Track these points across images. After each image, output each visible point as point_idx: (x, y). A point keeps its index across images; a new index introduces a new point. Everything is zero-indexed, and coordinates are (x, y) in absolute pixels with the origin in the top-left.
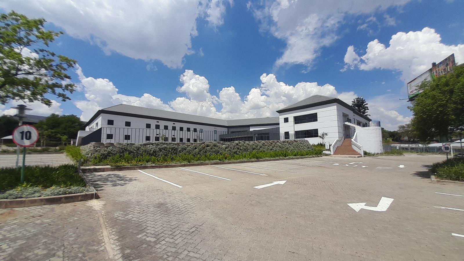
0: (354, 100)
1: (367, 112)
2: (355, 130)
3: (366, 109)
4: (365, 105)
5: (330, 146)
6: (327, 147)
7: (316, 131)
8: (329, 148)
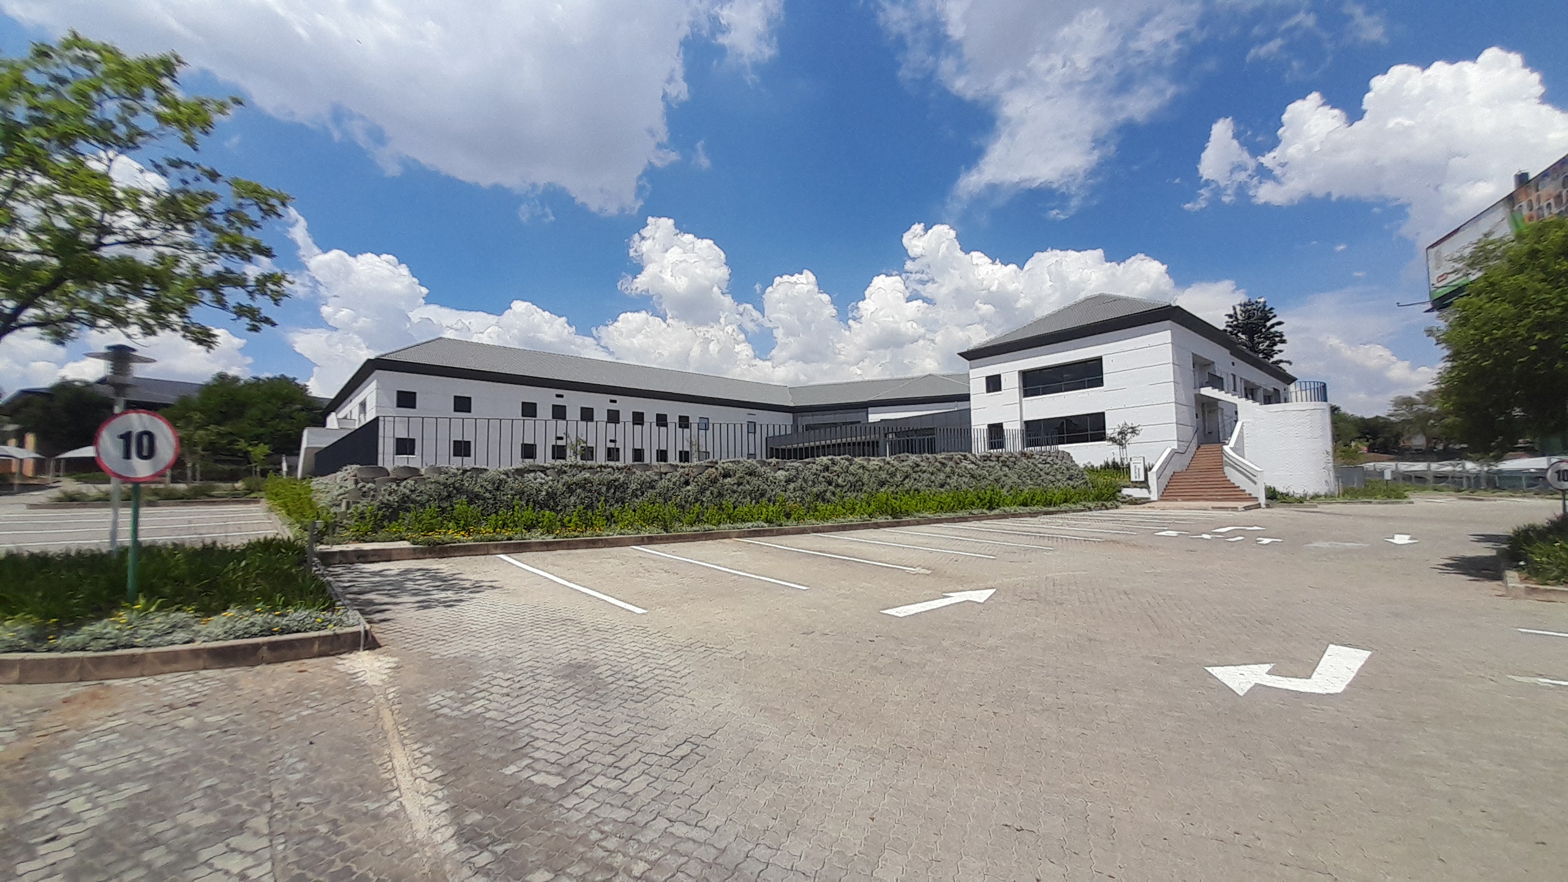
0: (1234, 308)
1: (1281, 351)
2: (1236, 413)
3: (1277, 339)
4: (1273, 326)
5: (1147, 470)
6: (1137, 475)
7: (1099, 418)
8: (1142, 479)
